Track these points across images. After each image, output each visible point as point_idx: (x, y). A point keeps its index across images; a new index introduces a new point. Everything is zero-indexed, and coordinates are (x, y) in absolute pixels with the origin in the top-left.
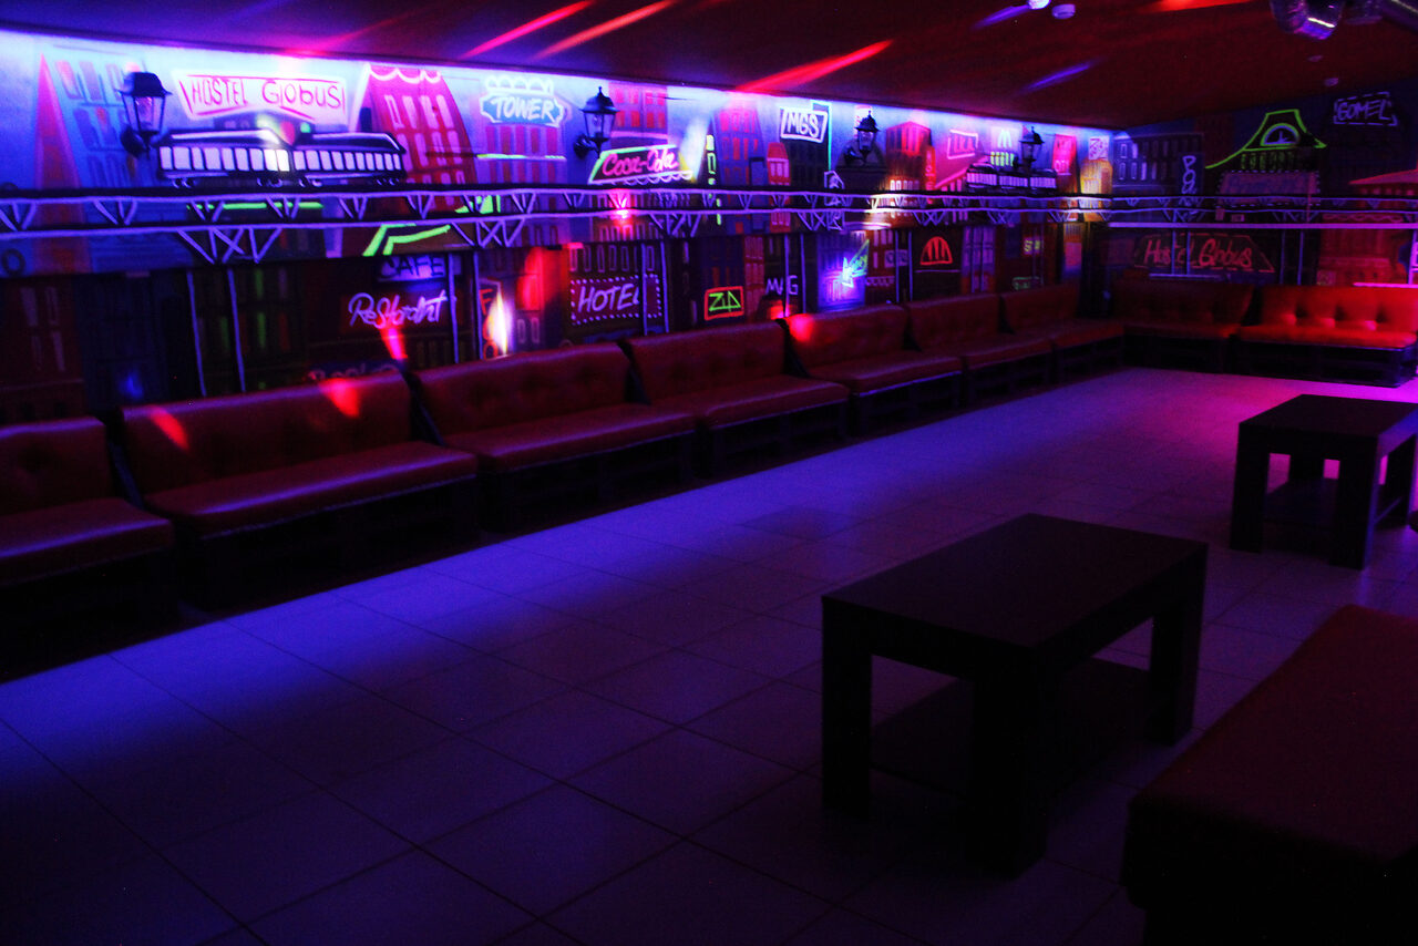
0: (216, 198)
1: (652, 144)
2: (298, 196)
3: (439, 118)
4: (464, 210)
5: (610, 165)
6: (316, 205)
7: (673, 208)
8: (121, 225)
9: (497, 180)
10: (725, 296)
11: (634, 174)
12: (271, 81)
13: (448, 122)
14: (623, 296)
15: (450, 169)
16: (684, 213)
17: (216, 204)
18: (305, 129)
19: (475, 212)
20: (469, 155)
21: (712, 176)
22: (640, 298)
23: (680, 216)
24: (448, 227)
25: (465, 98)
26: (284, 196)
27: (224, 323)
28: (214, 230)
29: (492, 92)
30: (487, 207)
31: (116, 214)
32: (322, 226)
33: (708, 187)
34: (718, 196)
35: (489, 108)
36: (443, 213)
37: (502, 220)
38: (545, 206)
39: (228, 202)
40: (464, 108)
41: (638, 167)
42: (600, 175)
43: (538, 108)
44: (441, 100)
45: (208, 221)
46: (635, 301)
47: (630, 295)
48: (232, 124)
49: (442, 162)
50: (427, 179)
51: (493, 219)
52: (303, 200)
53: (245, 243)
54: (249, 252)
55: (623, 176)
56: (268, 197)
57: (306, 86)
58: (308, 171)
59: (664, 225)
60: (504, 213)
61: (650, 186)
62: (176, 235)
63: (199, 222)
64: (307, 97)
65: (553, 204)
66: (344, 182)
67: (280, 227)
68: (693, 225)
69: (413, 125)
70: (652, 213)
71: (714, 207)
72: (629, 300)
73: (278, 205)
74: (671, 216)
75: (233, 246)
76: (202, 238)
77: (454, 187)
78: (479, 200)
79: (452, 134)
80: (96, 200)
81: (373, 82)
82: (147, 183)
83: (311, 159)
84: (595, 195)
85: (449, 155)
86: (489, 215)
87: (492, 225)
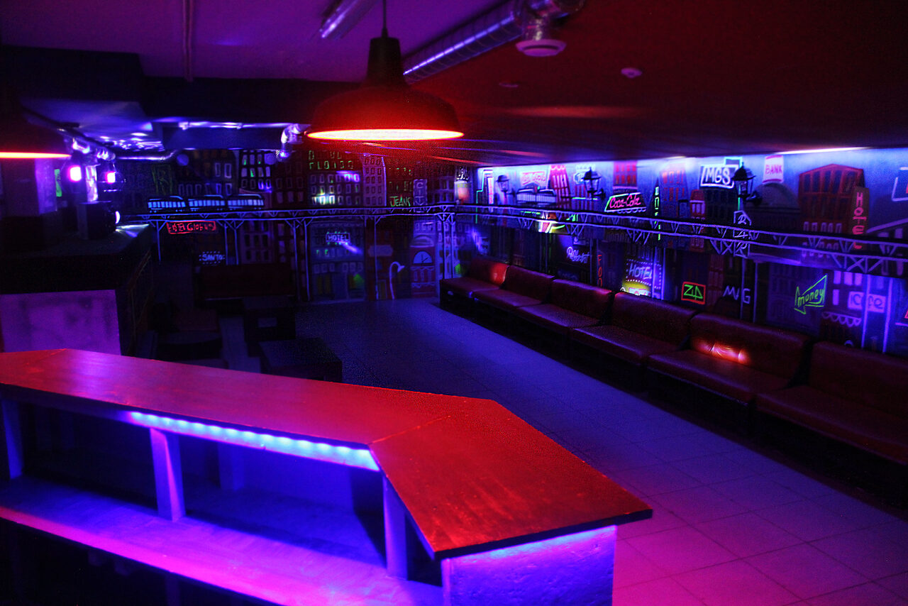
1: (629, 193)
3: (564, 183)
4: (568, 219)
5: (612, 203)
6: (539, 214)
7: (636, 228)
9: (578, 208)
10: (694, 288)
11: (621, 208)
13: (566, 185)
14: (646, 272)
15: (566, 202)
16: (642, 231)
18: (538, 188)
19: (571, 221)
20: (571, 198)
21: (656, 211)
23: (640, 232)
24: (564, 225)
25: (570, 175)
28: (523, 219)
29: (578, 171)
30: (574, 220)
32: (539, 221)
33: (654, 217)
34: (660, 223)
35: (576, 179)
36: (563, 220)
37: (577, 225)
38: (590, 221)
40: (570, 178)
41: (623, 205)
42: (608, 208)
44: (564, 176)
46: (650, 278)
49: (564, 200)
50: (561, 206)
51: (575, 224)
52: (537, 212)
55: (617, 209)
58: (538, 202)
59: (632, 235)
60: (578, 222)
61: (627, 215)
62: (517, 219)
63: (522, 216)
64: (539, 178)
65: (592, 220)
66: (544, 206)
67: (532, 220)
68: (646, 237)
69: (559, 187)
70: (628, 229)
71: (657, 230)
73: (533, 213)
74: (636, 232)
75: (525, 224)
76: (521, 220)
77: (566, 210)
78: (572, 216)
79: (567, 189)
80: (509, 208)
81: (551, 171)
82: (515, 204)
83: (540, 198)
84: (606, 218)
85: (566, 197)
86: (574, 222)
87: (575, 226)
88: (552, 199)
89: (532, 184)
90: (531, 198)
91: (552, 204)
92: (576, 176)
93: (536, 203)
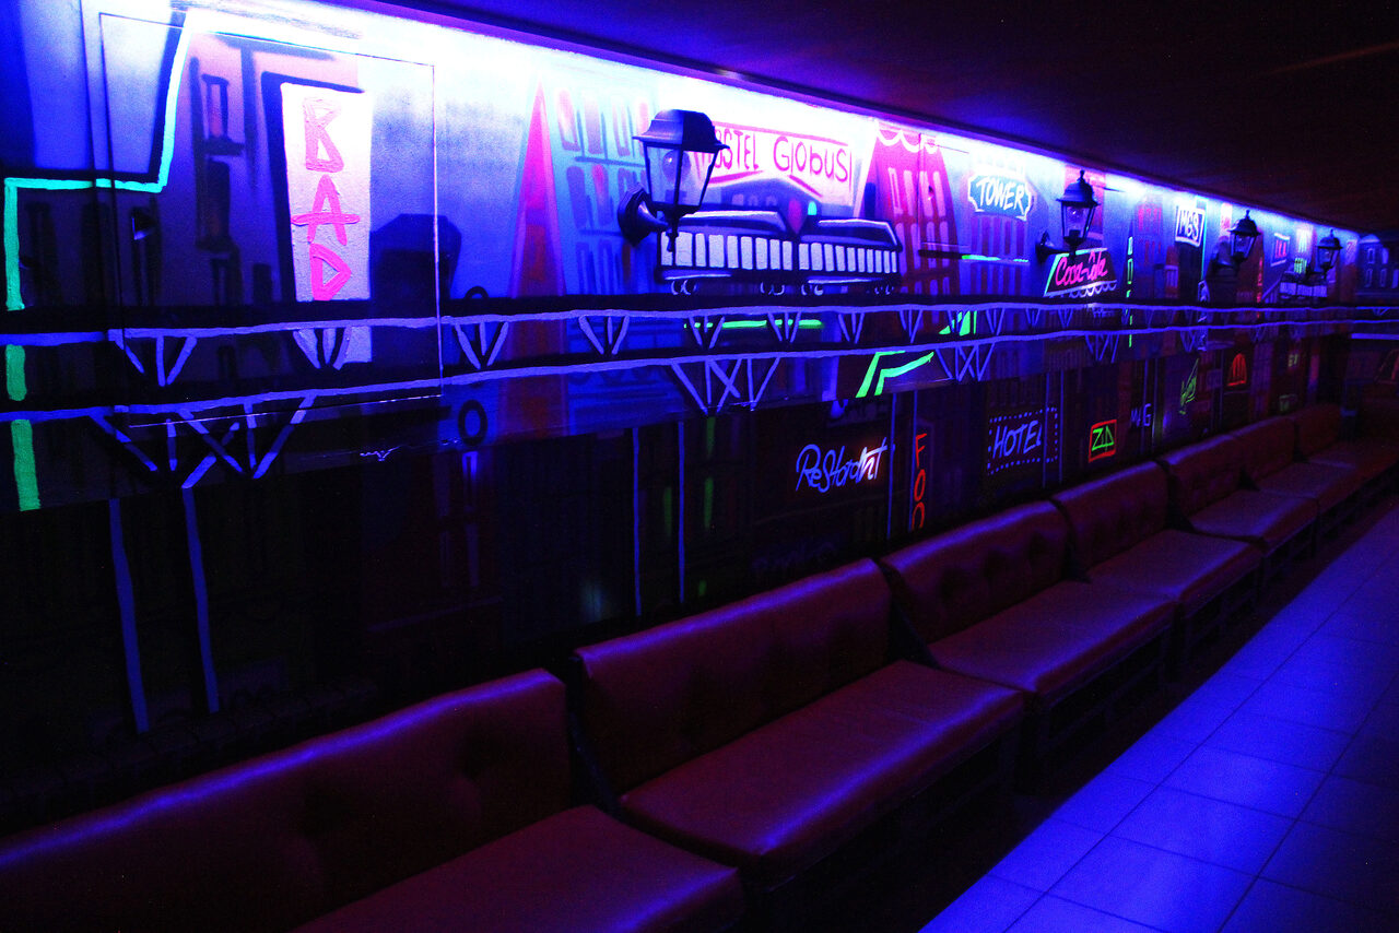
0: (716, 312)
1: (1091, 246)
2: (800, 310)
3: (934, 201)
4: (946, 331)
5: (1061, 272)
6: (815, 323)
7: (1101, 328)
8: (607, 357)
9: (978, 288)
10: (1104, 432)
12: (783, 137)
13: (942, 212)
14: (1030, 436)
15: (938, 273)
16: (1108, 333)
17: (716, 320)
18: (812, 210)
19: (955, 335)
20: (955, 255)
21: (1129, 287)
22: (1042, 439)
23: (1105, 338)
24: (932, 354)
25: (956, 178)
26: (786, 310)
27: (668, 498)
28: (711, 361)
30: (965, 330)
31: (602, 336)
32: (820, 354)
33: (1123, 300)
34: (1132, 312)
35: (975, 194)
36: (928, 336)
37: (976, 344)
38: (1011, 325)
39: (729, 318)
40: (955, 188)
41: (1081, 276)
42: (1053, 288)
43: (1012, 194)
44: (936, 176)
45: (705, 351)
46: (1039, 443)
47: (1034, 434)
48: (739, 199)
49: (932, 263)
50: (918, 288)
51: (968, 343)
52: (805, 316)
53: (741, 382)
54: (745, 397)
55: (1069, 287)
56: (770, 310)
57: (819, 148)
58: (811, 273)
59: (1094, 349)
60: (979, 336)
61: (1088, 299)
62: (669, 368)
63: (695, 349)
64: (816, 164)
65: (1015, 323)
66: (844, 290)
67: (779, 355)
68: (1113, 349)
69: (911, 212)
70: (1087, 334)
71: (1128, 326)
72: (1032, 441)
73: (779, 322)
74: (1100, 338)
75: (730, 387)
76: (696, 371)
77: (941, 300)
78: (960, 316)
79: (944, 226)
80: (582, 315)
81: (879, 147)
82: (643, 288)
83: (815, 255)
84: (1048, 312)
85: (939, 254)
86: (966, 337)
87: (968, 350)
88: (882, 262)
89: (774, 187)
90: (770, 254)
91: (880, 279)
92: (973, 184)
93: (797, 277)
